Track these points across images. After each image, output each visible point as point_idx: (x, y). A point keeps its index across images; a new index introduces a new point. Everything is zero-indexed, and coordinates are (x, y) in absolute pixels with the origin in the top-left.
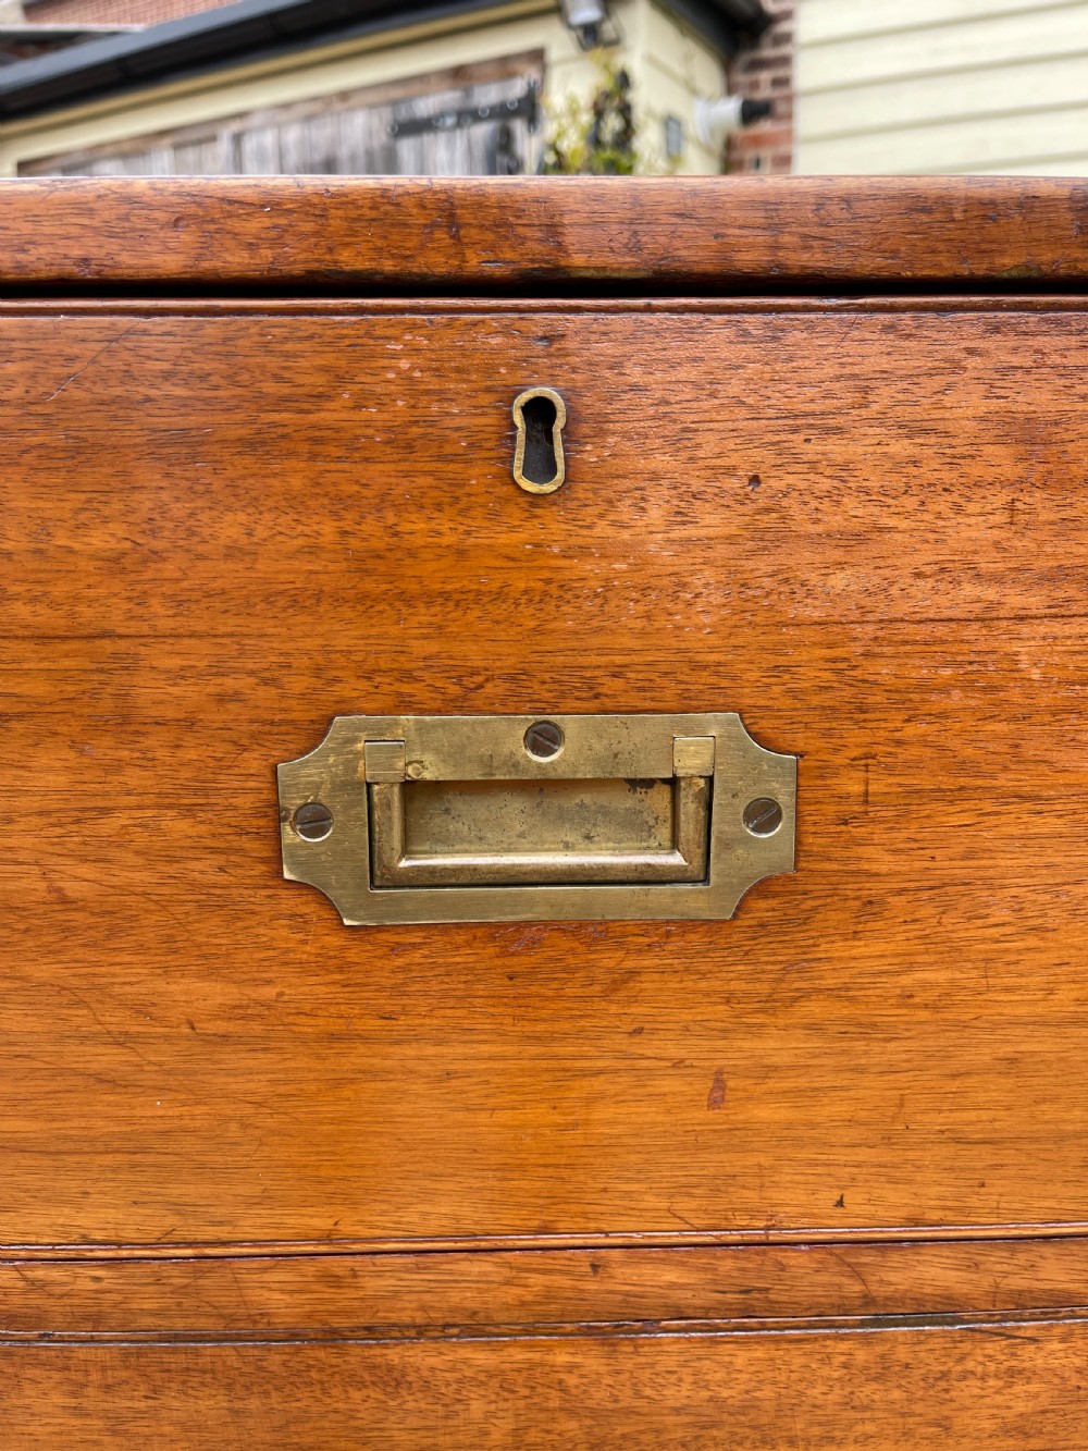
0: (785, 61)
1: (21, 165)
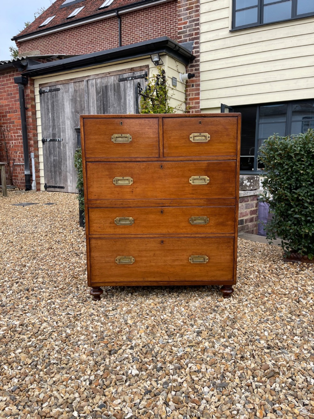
0: (198, 65)
1: (40, 85)
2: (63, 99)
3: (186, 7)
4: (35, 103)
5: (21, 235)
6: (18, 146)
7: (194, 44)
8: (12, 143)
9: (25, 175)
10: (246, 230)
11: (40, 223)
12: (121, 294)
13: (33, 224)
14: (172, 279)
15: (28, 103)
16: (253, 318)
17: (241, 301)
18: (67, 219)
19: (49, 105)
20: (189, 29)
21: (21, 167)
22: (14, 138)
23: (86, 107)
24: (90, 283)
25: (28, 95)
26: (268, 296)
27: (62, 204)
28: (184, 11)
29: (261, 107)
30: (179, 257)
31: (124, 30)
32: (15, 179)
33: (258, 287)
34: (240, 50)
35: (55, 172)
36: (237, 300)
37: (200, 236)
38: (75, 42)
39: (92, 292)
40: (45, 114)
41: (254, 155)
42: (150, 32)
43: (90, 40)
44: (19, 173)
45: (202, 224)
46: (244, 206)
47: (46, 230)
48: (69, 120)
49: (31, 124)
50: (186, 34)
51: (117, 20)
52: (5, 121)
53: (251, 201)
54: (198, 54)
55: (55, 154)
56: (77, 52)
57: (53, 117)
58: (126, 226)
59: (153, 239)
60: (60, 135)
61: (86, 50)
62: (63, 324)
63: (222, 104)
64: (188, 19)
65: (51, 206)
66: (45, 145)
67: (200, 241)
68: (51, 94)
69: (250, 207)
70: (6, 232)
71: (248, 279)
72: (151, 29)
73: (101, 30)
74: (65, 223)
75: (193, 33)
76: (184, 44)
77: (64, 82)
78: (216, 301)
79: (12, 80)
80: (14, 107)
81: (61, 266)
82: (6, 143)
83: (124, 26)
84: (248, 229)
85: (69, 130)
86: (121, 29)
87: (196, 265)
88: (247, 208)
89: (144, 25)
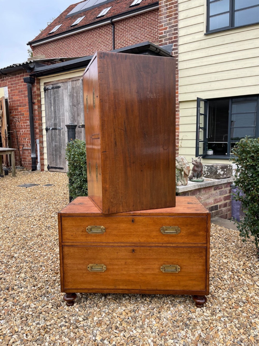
0: (177, 64)
1: (45, 83)
2: (62, 95)
3: (166, 15)
4: (41, 98)
5: (18, 219)
6: (26, 134)
7: (173, 46)
8: (22, 131)
9: (32, 158)
10: (220, 214)
11: (36, 206)
12: (94, 297)
13: (30, 207)
14: (143, 288)
15: (35, 99)
16: (225, 338)
17: (214, 313)
18: (60, 202)
19: (51, 100)
20: (169, 33)
21: (28, 151)
22: (23, 127)
23: (81, 101)
24: (63, 289)
25: (35, 92)
26: (242, 306)
27: (59, 186)
28: (164, 18)
29: (233, 99)
30: (151, 266)
31: (117, 34)
32: (24, 161)
33: (232, 292)
34: (213, 50)
35: (56, 155)
36: (210, 311)
37: (171, 245)
38: (78, 45)
39: (65, 298)
40: (48, 108)
41: (227, 141)
42: (138, 35)
43: (89, 43)
44: (27, 155)
45: (174, 234)
46: (219, 193)
47: (41, 213)
48: (68, 112)
49: (37, 115)
50: (166, 38)
51: (111, 27)
52: (17, 113)
53: (225, 188)
54: (177, 55)
55: (56, 140)
56: (79, 53)
57: (55, 110)
58: (97, 235)
59: (124, 248)
60: (60, 125)
61: (86, 52)
62: (33, 337)
63: (198, 98)
64: (168, 25)
65: (50, 188)
66: (48, 133)
67: (171, 250)
68: (53, 91)
69: (224, 194)
70: (6, 216)
71: (222, 279)
72: (139, 33)
73: (98, 35)
74: (58, 206)
75: (172, 37)
76: (164, 47)
77: (64, 81)
78: (189, 312)
79: (22, 79)
80: (24, 101)
81: (45, 258)
82: (17, 131)
83: (117, 31)
84: (222, 214)
85: (68, 121)
86: (114, 34)
87: (167, 274)
88: (221, 195)
89: (133, 30)
